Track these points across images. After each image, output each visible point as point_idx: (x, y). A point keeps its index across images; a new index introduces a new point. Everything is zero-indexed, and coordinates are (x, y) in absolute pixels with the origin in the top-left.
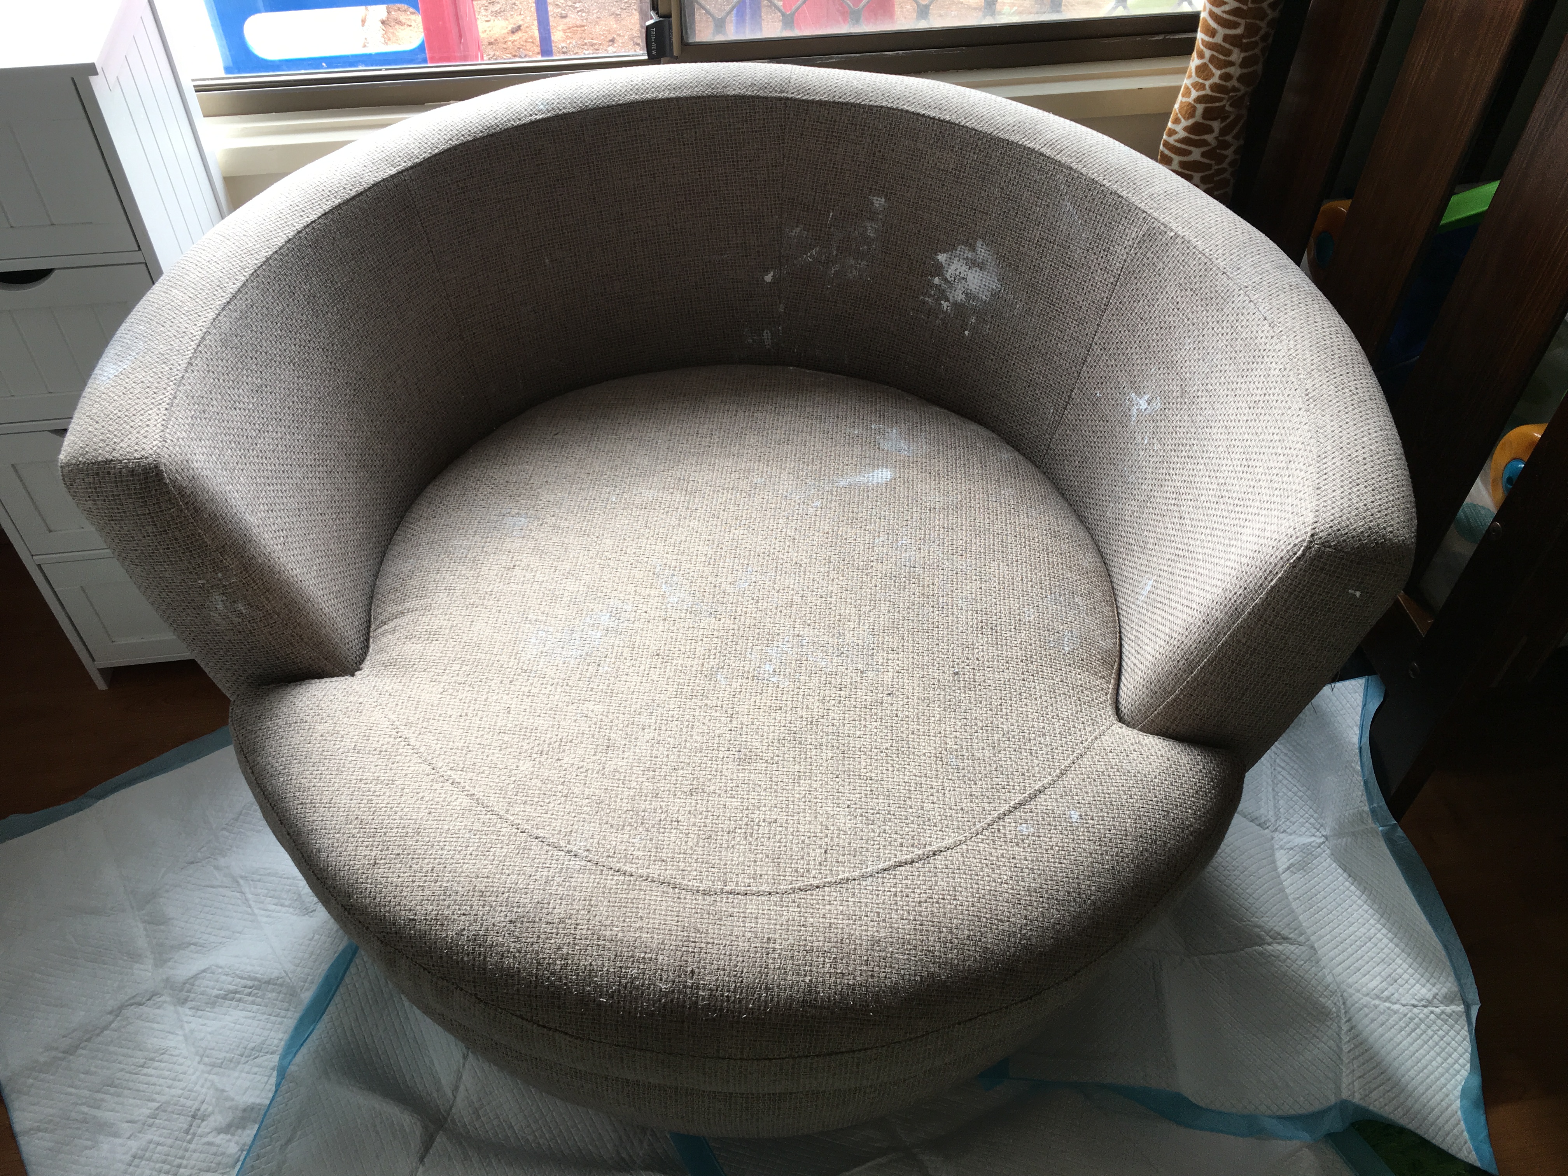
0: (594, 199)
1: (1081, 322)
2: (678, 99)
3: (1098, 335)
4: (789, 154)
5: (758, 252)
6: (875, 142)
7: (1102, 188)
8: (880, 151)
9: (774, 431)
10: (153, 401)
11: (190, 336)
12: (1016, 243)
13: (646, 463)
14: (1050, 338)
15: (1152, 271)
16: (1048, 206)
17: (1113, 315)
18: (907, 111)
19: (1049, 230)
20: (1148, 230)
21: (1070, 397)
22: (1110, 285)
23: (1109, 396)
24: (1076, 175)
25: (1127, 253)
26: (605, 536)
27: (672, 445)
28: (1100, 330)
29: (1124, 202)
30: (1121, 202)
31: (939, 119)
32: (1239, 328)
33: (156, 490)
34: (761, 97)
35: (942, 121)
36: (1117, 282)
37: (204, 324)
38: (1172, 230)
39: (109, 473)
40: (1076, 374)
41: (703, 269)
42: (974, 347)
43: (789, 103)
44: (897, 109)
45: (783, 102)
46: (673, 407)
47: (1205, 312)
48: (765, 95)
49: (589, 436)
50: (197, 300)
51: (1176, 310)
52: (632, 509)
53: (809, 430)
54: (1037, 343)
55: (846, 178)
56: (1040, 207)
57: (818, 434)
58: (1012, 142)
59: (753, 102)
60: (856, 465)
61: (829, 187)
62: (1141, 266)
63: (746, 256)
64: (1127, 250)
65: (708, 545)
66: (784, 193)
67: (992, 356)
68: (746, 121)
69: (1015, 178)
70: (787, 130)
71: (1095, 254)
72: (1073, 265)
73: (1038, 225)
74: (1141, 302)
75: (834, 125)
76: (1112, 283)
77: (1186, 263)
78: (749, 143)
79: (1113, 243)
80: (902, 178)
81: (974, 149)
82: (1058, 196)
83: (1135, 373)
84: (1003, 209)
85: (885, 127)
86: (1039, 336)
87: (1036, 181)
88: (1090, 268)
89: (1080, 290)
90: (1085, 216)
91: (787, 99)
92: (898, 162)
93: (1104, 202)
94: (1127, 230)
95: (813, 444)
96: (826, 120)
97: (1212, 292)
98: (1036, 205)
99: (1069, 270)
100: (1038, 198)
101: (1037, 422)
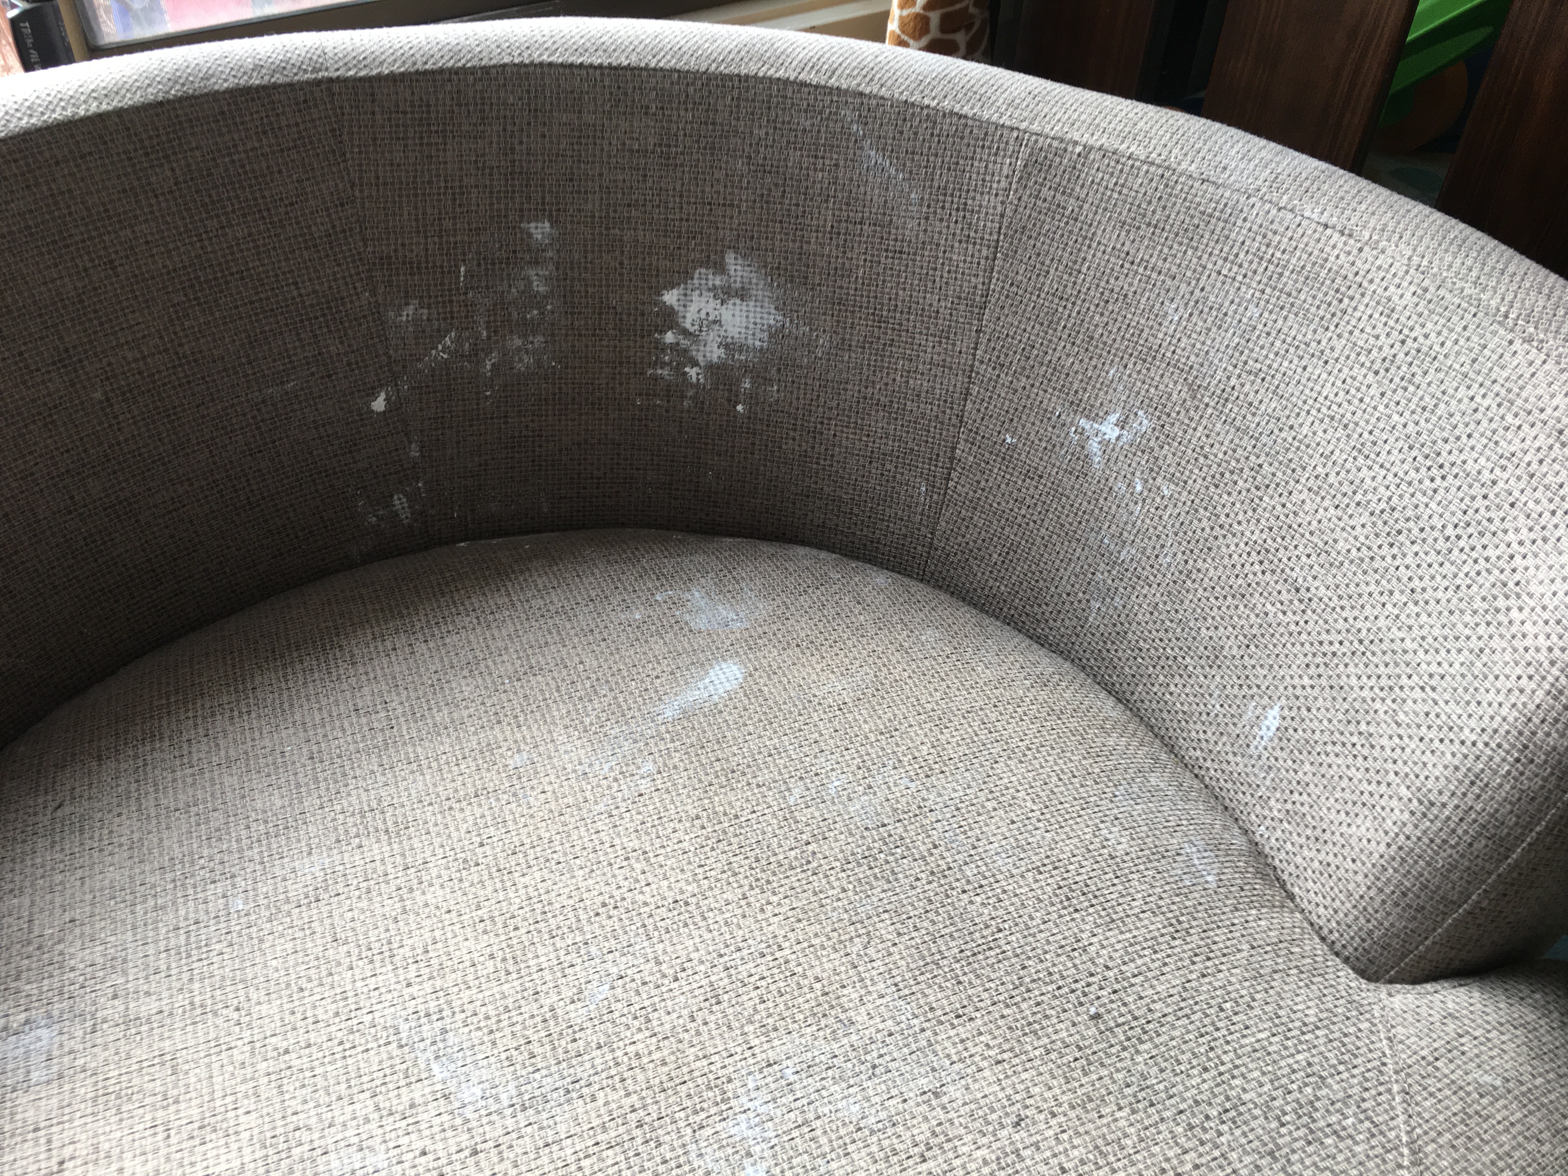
1: (944, 335)
2: (119, 113)
3: (982, 347)
4: (360, 178)
5: (349, 364)
6: (509, 128)
7: (925, 112)
9: (498, 660)
12: (794, 241)
13: (278, 803)
14: (892, 376)
15: (1058, 217)
16: (837, 165)
17: (1003, 308)
19: (848, 204)
20: (1031, 155)
21: (953, 458)
22: (983, 262)
23: (1032, 437)
24: (872, 100)
25: (1003, 203)
27: (315, 748)
28: (984, 338)
29: (970, 122)
30: (966, 125)
31: (609, 66)
32: (1278, 254)
34: (280, 85)
35: (615, 67)
36: (995, 253)
38: (1076, 143)
40: (954, 420)
41: (254, 417)
42: (758, 427)
43: (336, 88)
44: (532, 64)
45: (323, 87)
46: (285, 675)
47: (1190, 252)
48: (288, 80)
49: (134, 786)
51: (1127, 265)
52: (289, 914)
53: (557, 638)
54: (870, 390)
55: (474, 201)
56: (822, 170)
57: (576, 640)
58: (747, 76)
59: (269, 96)
60: (672, 673)
61: (447, 224)
62: (1034, 214)
63: (330, 376)
64: (1000, 198)
65: (485, 932)
66: (370, 249)
67: (792, 433)
68: (265, 132)
69: (767, 134)
70: (345, 137)
71: (941, 220)
72: (906, 249)
73: (827, 201)
74: (1052, 271)
75: (429, 112)
76: (987, 258)
77: (1123, 186)
78: (280, 172)
79: (971, 194)
80: (571, 180)
81: (685, 103)
82: (851, 145)
83: (1075, 386)
84: (759, 192)
85: (520, 99)
86: (871, 378)
87: (804, 130)
88: (938, 245)
89: (930, 284)
90: (908, 164)
91: (330, 80)
92: (558, 155)
93: (936, 132)
94: (991, 166)
95: (577, 660)
96: (413, 106)
97: (1192, 217)
98: (815, 170)
99: (900, 258)
100: (816, 157)
101: (900, 513)
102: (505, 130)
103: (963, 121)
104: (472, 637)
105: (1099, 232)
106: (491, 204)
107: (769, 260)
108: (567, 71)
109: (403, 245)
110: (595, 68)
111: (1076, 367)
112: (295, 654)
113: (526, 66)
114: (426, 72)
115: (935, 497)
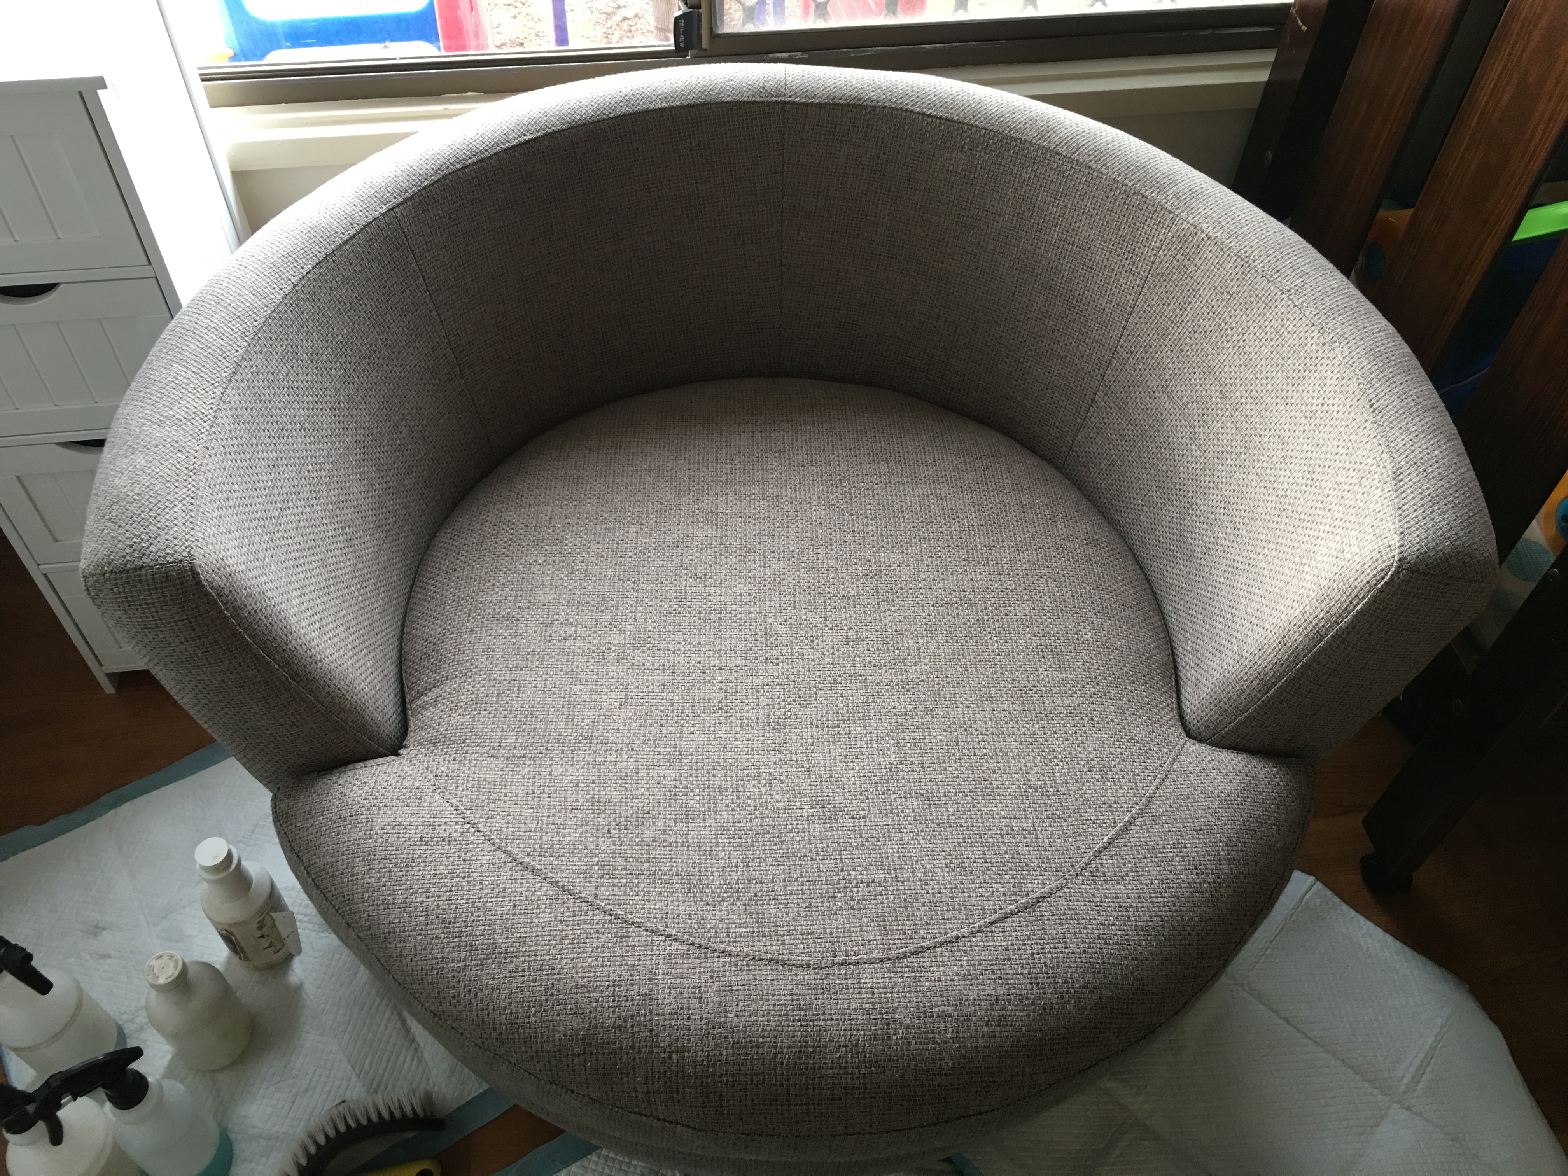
0: (589, 219)
1: (1104, 325)
2: (671, 108)
3: (1124, 338)
4: (789, 160)
6: (879, 144)
7: (1124, 188)
8: (884, 154)
9: (796, 452)
10: (176, 496)
11: (202, 416)
13: (669, 496)
14: (1070, 341)
15: (1182, 273)
16: (1066, 207)
17: (1140, 318)
18: (912, 111)
19: (1068, 231)
20: (1177, 231)
21: (1093, 400)
22: (1136, 287)
23: (1138, 400)
24: (1096, 174)
25: (1155, 255)
26: (642, 580)
27: (692, 474)
28: (1126, 333)
29: (1148, 202)
30: (1145, 202)
31: (947, 119)
32: (1286, 333)
33: (194, 594)
34: (758, 103)
35: (949, 121)
36: (1144, 284)
37: (213, 401)
38: (1203, 232)
39: (141, 581)
40: (1099, 377)
43: (787, 107)
45: (780, 106)
46: (686, 432)
47: (1244, 317)
48: (762, 99)
49: (604, 469)
50: (202, 374)
51: (1211, 314)
52: (664, 549)
53: (831, 448)
54: (1056, 345)
55: (849, 183)
56: (1057, 207)
57: (841, 452)
58: (1025, 141)
59: (749, 107)
60: (886, 484)
61: (832, 193)
62: (1170, 268)
64: (1154, 252)
65: (750, 583)
66: (785, 200)
67: (1006, 359)
68: (743, 128)
69: (1029, 178)
70: (786, 136)
71: (1119, 255)
72: (1095, 267)
73: (1056, 226)
74: (1172, 304)
75: (835, 128)
76: (1139, 286)
77: (1221, 265)
78: (746, 151)
79: (1139, 245)
80: (909, 180)
81: (985, 149)
82: (1077, 196)
83: (1167, 377)
84: (1017, 211)
85: (890, 128)
86: (1058, 339)
87: (1052, 181)
88: (1113, 270)
89: (1103, 292)
90: (1107, 217)
91: (785, 103)
92: (904, 165)
93: (1128, 202)
94: (1153, 231)
95: (837, 463)
96: (827, 123)
97: (1251, 296)
98: (1053, 206)
99: (1090, 272)
100: (1055, 199)
101: (1057, 424)
102: (877, 145)
103: (1144, 199)
104: (786, 436)
105: (1202, 290)
106: (859, 186)
107: (1015, 252)
108: (921, 117)
109: (804, 201)
110: (937, 118)
111: (1170, 365)
112: (693, 421)
113: (897, 110)
114: (839, 105)
115: (1079, 420)
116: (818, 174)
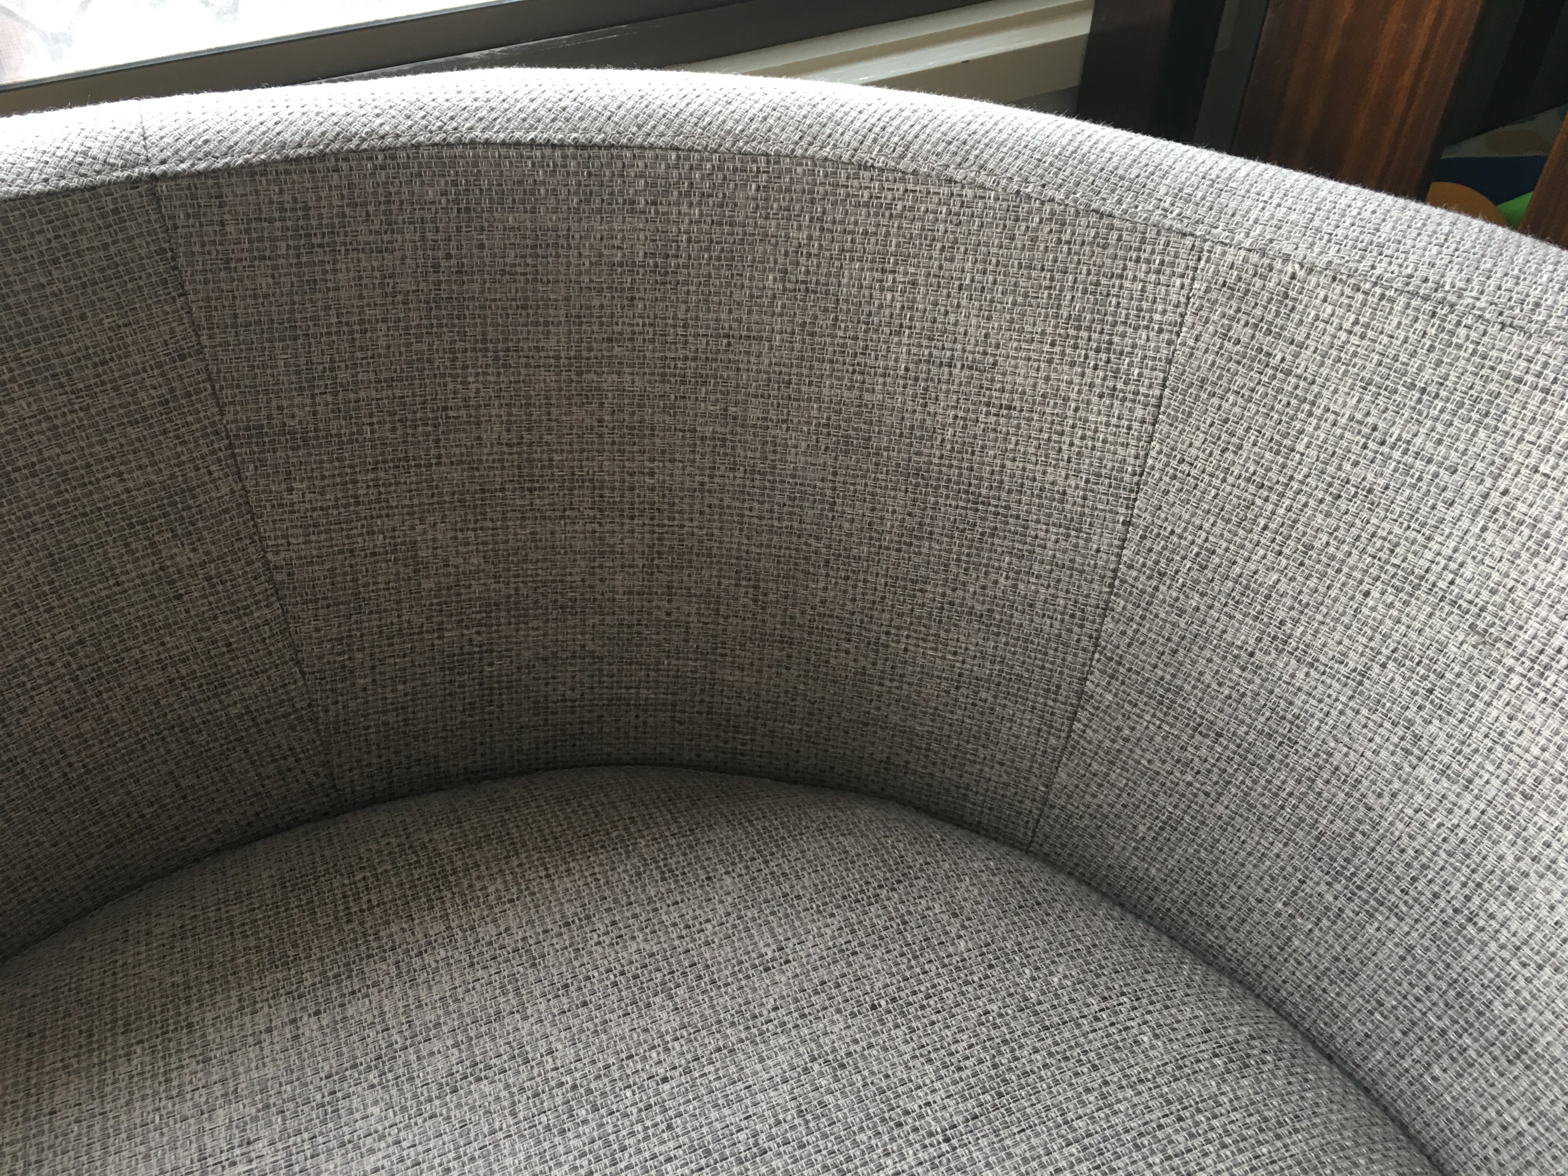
1: (1074, 526)
3: (1131, 546)
9: (425, 1049)
15: (1258, 367)
36: (1156, 416)
40: (1085, 642)
43: (162, 188)
45: (142, 188)
51: (1373, 445)
56: (892, 290)
57: (542, 1005)
59: (58, 206)
60: (687, 1071)
62: (1220, 362)
69: (810, 238)
71: (1073, 364)
72: (1017, 404)
73: (899, 333)
74: (1247, 445)
76: (1143, 421)
79: (1120, 328)
80: (525, 307)
82: (936, 254)
84: (799, 320)
86: (962, 578)
87: (866, 233)
88: (1066, 399)
89: (1052, 454)
90: (1022, 282)
91: (153, 177)
98: (882, 289)
99: (1009, 417)
100: (884, 271)
102: (423, 238)
103: (1106, 221)
106: (408, 345)
108: (512, 152)
109: (280, 408)
110: (554, 146)
111: (1282, 587)
113: (450, 145)
115: (1053, 741)
116: (295, 338)
